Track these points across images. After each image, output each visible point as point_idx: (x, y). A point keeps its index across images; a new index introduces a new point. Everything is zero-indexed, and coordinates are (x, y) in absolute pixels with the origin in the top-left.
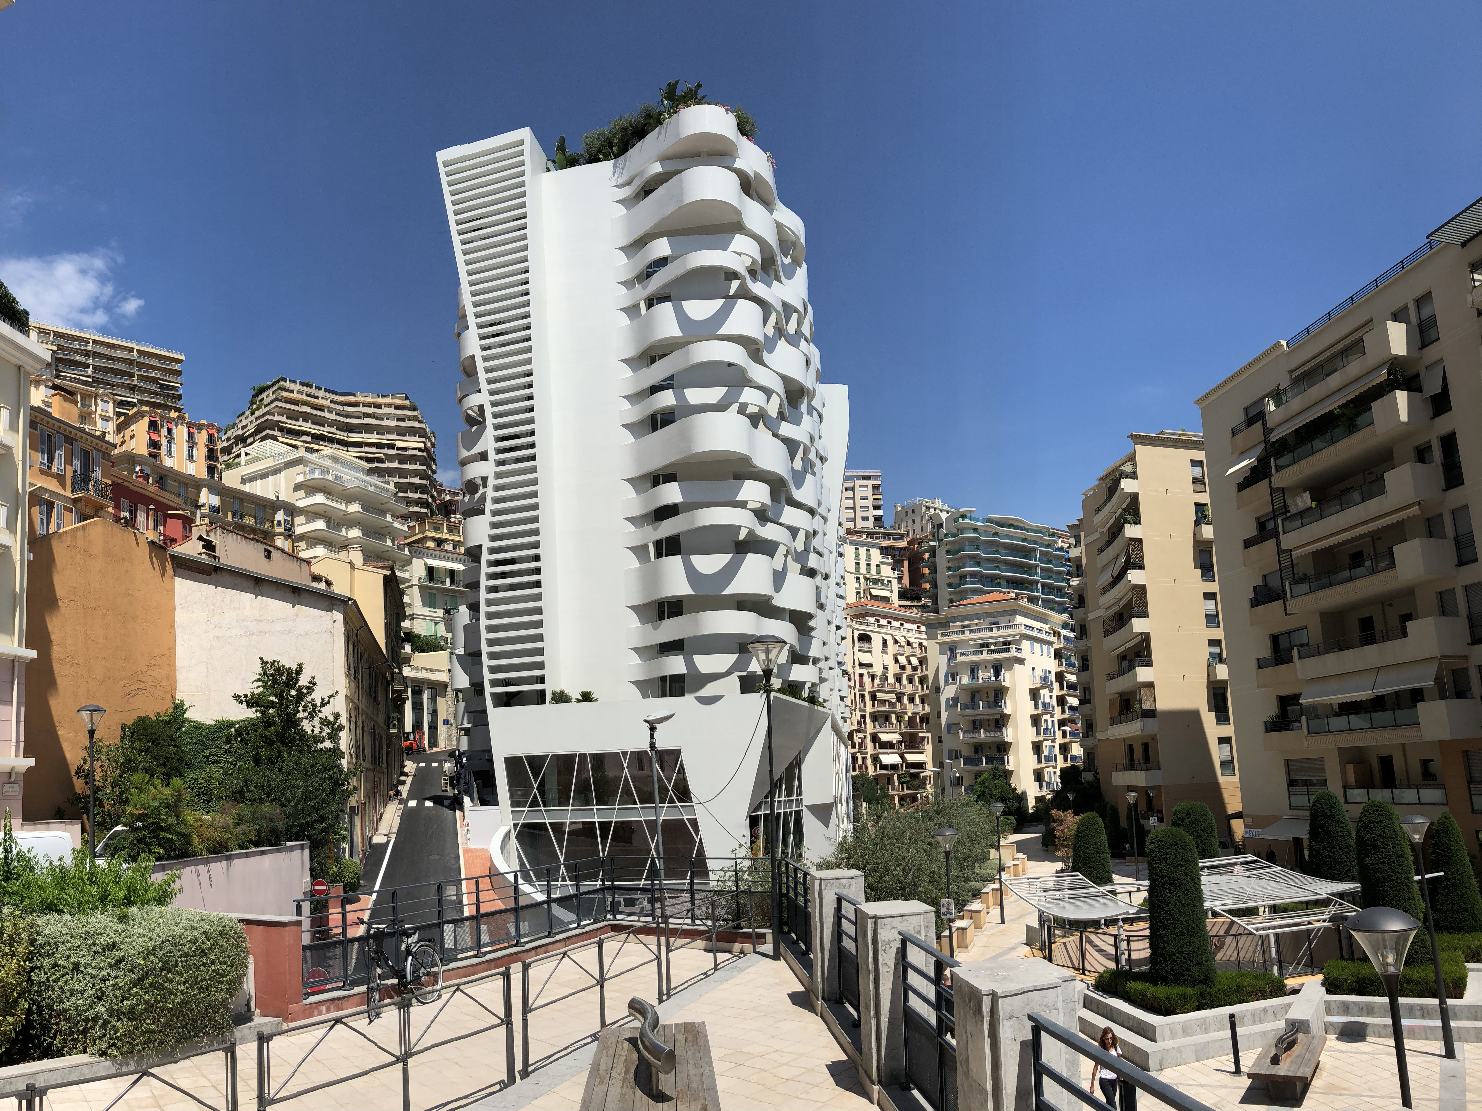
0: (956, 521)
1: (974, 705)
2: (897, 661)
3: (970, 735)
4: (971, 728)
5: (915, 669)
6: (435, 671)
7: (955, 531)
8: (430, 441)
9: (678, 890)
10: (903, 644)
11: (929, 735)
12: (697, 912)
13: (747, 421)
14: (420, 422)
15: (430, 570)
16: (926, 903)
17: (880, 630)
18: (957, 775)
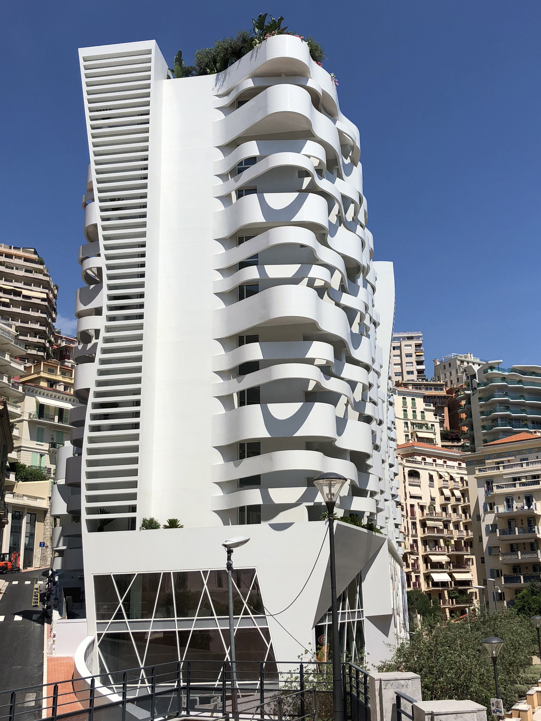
0: (485, 372)
1: (511, 531)
2: (442, 493)
3: (509, 557)
4: (510, 552)
5: (458, 500)
6: (36, 498)
7: (485, 381)
8: (53, 292)
9: (248, 689)
10: (447, 478)
11: (474, 557)
12: (267, 709)
13: (314, 293)
14: (45, 275)
15: (41, 408)
16: (477, 702)
17: (426, 467)
18: (500, 591)
